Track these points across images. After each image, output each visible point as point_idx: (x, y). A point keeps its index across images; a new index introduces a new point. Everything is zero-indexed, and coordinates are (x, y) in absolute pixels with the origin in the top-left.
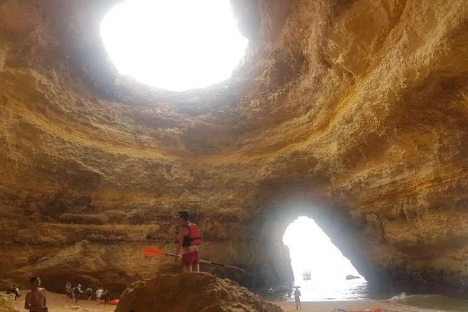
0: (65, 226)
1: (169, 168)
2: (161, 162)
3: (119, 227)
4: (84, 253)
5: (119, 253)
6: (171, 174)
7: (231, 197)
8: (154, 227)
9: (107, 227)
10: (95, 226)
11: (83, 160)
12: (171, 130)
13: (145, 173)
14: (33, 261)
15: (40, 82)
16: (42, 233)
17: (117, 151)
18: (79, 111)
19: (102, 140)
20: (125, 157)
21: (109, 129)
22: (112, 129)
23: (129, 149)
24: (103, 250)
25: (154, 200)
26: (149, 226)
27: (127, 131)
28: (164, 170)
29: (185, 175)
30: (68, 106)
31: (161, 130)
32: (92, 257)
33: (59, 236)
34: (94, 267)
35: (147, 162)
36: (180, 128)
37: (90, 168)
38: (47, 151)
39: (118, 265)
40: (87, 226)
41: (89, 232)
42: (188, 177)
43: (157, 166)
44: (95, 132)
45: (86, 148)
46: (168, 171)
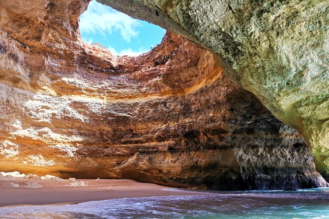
0: (125, 145)
1: (165, 103)
2: (158, 101)
3: (153, 144)
4: (138, 159)
5: (156, 159)
6: (167, 107)
7: (211, 115)
8: (171, 142)
9: (147, 144)
10: (140, 144)
11: (115, 111)
12: (155, 79)
13: (152, 110)
14: (118, 164)
15: (68, 81)
16: (116, 150)
17: (131, 101)
18: (102, 87)
19: (122, 98)
20: (137, 104)
21: (123, 91)
22: (125, 90)
23: (139, 98)
24: (147, 157)
25: (165, 125)
26: (168, 142)
27: (134, 89)
28: (162, 106)
29: (177, 105)
30: (95, 86)
31: (150, 81)
32: (142, 162)
33: (125, 151)
34: (145, 167)
35: (149, 103)
36: (160, 76)
37: (121, 114)
38: (94, 111)
39: (157, 165)
40: (137, 145)
41: (138, 148)
42: (179, 106)
43: (156, 104)
44: (117, 95)
45: (114, 104)
46: (165, 106)
